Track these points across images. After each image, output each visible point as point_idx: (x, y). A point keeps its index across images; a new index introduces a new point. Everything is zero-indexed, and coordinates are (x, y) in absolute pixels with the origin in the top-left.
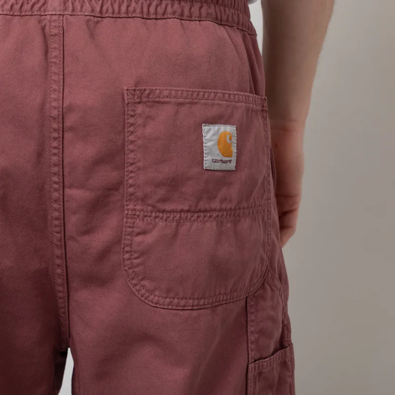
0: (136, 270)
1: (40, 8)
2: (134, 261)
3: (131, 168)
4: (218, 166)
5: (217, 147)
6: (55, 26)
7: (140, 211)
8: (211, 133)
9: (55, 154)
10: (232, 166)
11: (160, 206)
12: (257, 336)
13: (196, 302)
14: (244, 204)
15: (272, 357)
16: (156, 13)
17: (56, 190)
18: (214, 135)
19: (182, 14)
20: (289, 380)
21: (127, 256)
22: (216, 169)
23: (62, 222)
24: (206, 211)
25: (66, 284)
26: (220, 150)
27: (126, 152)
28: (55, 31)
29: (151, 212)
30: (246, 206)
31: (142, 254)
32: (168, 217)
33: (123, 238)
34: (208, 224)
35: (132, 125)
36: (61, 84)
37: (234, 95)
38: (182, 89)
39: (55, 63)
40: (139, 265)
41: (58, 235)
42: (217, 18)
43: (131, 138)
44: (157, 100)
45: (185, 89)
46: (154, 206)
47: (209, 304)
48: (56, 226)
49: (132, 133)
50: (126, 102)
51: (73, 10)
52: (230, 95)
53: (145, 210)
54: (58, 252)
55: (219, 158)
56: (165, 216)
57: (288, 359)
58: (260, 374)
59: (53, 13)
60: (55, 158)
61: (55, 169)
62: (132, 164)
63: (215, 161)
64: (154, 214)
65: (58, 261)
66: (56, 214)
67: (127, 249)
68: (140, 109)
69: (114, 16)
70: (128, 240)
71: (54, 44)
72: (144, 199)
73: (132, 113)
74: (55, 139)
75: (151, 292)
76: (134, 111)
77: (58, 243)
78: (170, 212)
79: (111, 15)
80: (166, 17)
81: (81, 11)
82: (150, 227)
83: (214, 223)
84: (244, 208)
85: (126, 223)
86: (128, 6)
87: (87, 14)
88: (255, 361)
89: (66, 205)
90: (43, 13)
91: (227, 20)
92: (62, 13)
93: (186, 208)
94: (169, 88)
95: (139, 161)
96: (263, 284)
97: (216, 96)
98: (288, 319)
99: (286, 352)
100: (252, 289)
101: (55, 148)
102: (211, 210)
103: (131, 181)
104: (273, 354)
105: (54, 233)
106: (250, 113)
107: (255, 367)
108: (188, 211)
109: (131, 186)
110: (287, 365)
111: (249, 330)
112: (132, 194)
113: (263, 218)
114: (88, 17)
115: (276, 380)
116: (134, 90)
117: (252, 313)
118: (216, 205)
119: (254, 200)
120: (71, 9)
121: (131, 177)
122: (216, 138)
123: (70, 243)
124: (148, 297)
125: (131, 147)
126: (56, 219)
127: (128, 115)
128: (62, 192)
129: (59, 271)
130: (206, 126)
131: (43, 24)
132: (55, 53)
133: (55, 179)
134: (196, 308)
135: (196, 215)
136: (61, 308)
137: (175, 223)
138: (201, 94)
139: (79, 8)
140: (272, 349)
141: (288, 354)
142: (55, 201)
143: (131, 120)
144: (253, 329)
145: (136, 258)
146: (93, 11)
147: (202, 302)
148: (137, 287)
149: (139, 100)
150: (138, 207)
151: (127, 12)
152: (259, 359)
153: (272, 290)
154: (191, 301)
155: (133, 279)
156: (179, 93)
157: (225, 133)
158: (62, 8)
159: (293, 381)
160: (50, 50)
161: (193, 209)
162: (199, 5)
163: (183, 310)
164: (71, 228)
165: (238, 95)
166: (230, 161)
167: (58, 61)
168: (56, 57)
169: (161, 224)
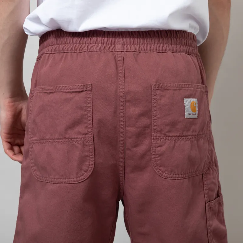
0: (157, 162)
1: (113, 49)
2: (157, 158)
3: (155, 118)
4: (191, 116)
5: (190, 108)
6: (120, 57)
7: (159, 137)
8: (188, 102)
9: (122, 112)
10: (196, 116)
11: (168, 134)
12: (208, 191)
13: (182, 176)
14: (201, 133)
15: (215, 200)
16: (162, 50)
17: (122, 128)
18: (189, 103)
19: (173, 50)
20: (222, 211)
21: (153, 156)
22: (190, 118)
23: (124, 142)
24: (186, 136)
25: (124, 170)
26: (192, 109)
27: (153, 111)
28: (120, 59)
29: (164, 137)
30: (202, 133)
31: (160, 155)
32: (171, 139)
33: (152, 148)
34: (187, 142)
35: (155, 99)
36: (124, 81)
37: (196, 85)
38: (176, 83)
39: (121, 72)
40: (159, 160)
41: (122, 148)
42: (187, 52)
43: (155, 105)
44: (165, 88)
45: (177, 83)
46: (165, 134)
47: (187, 176)
48: (121, 144)
49: (155, 102)
50: (153, 89)
51: (127, 50)
52: (194, 85)
53: (161, 136)
54: (121, 156)
55: (191, 113)
56: (170, 138)
57: (221, 202)
58: (210, 208)
59: (119, 51)
60: (122, 114)
61: (122, 119)
62: (155, 116)
63: (190, 114)
64: (165, 138)
65: (121, 160)
66: (122, 139)
67: (154, 153)
68: (158, 92)
69: (145, 51)
70: (154, 149)
71: (120, 64)
72: (160, 131)
73: (155, 94)
74: (122, 105)
75: (163, 172)
76: (156, 93)
77: (122, 152)
78: (171, 137)
79: (143, 51)
80: (166, 51)
81: (131, 50)
82: (164, 143)
83: (189, 141)
84: (201, 134)
85: (153, 142)
86: (150, 47)
87: (133, 51)
88: (208, 202)
89: (126, 134)
90: (114, 51)
91: (191, 52)
92: (122, 51)
93: (178, 135)
94: (170, 83)
95: (158, 115)
96: (209, 168)
97: (189, 86)
98: (220, 184)
99: (220, 198)
100: (205, 170)
101: (122, 109)
102: (188, 136)
103: (155, 124)
104: (215, 199)
105: (120, 147)
106: (202, 93)
107: (208, 205)
108: (179, 136)
109: (155, 125)
110: (220, 204)
111: (204, 189)
112: (155, 129)
113: (208, 139)
114: (134, 52)
115: (217, 211)
116: (156, 84)
117: (205, 181)
118: (190, 133)
119: (205, 131)
120: (126, 49)
121: (155, 122)
122: (190, 104)
123: (127, 152)
124: (162, 174)
125: (155, 109)
126: (122, 141)
127: (153, 95)
128: (124, 129)
129: (121, 164)
130: (185, 99)
131: (115, 56)
132: (121, 68)
133: (122, 123)
134: (182, 178)
135: (182, 138)
136: (121, 181)
137: (174, 142)
138: (183, 85)
139: (129, 48)
140: (214, 197)
141: (221, 199)
142: (121, 133)
143: (155, 97)
144: (206, 188)
145: (157, 157)
146: (135, 50)
147: (185, 176)
148: (158, 170)
149: (157, 88)
150: (158, 135)
151: (150, 50)
152: (209, 201)
153: (213, 170)
154: (180, 175)
155: (156, 166)
156: (174, 85)
157: (193, 102)
158: (122, 48)
159: (223, 211)
160: (118, 67)
161: (181, 135)
162: (179, 46)
163: (177, 179)
164: (128, 145)
165: (197, 85)
166: (195, 114)
167: (122, 72)
168: (120, 70)
169: (168, 142)
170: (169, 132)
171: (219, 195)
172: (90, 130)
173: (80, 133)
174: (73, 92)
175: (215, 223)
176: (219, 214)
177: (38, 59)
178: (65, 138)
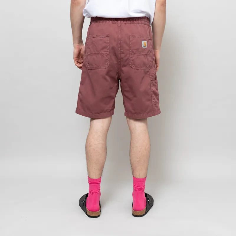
1: (117, 22)
4: (144, 47)
5: (144, 44)
7: (132, 54)
10: (146, 47)
19: (139, 23)
25: (120, 66)
27: (130, 44)
28: (119, 26)
29: (134, 54)
31: (132, 61)
33: (129, 58)
35: (131, 40)
37: (147, 36)
41: (119, 58)
43: (131, 42)
47: (142, 69)
48: (119, 56)
50: (130, 37)
54: (119, 60)
65: (119, 62)
66: (119, 54)
67: (130, 60)
71: (119, 28)
75: (134, 67)
78: (137, 54)
82: (134, 56)
83: (143, 56)
85: (130, 56)
86: (130, 22)
88: (151, 80)
91: (146, 24)
92: (120, 23)
97: (144, 36)
100: (150, 68)
102: (143, 54)
104: (154, 80)
108: (139, 54)
109: (131, 50)
111: (150, 75)
116: (131, 35)
117: (150, 73)
121: (131, 48)
123: (121, 59)
129: (119, 64)
130: (142, 41)
133: (119, 48)
135: (141, 55)
137: (137, 56)
138: (142, 36)
146: (125, 23)
148: (131, 66)
149: (132, 37)
153: (153, 69)
154: (140, 68)
156: (138, 35)
157: (145, 42)
162: (141, 21)
170: (136, 52)
171: (156, 79)
172: (108, 50)
173: (105, 51)
174: (103, 37)
175: (154, 88)
176: (156, 86)
177: (90, 25)
178: (100, 53)
